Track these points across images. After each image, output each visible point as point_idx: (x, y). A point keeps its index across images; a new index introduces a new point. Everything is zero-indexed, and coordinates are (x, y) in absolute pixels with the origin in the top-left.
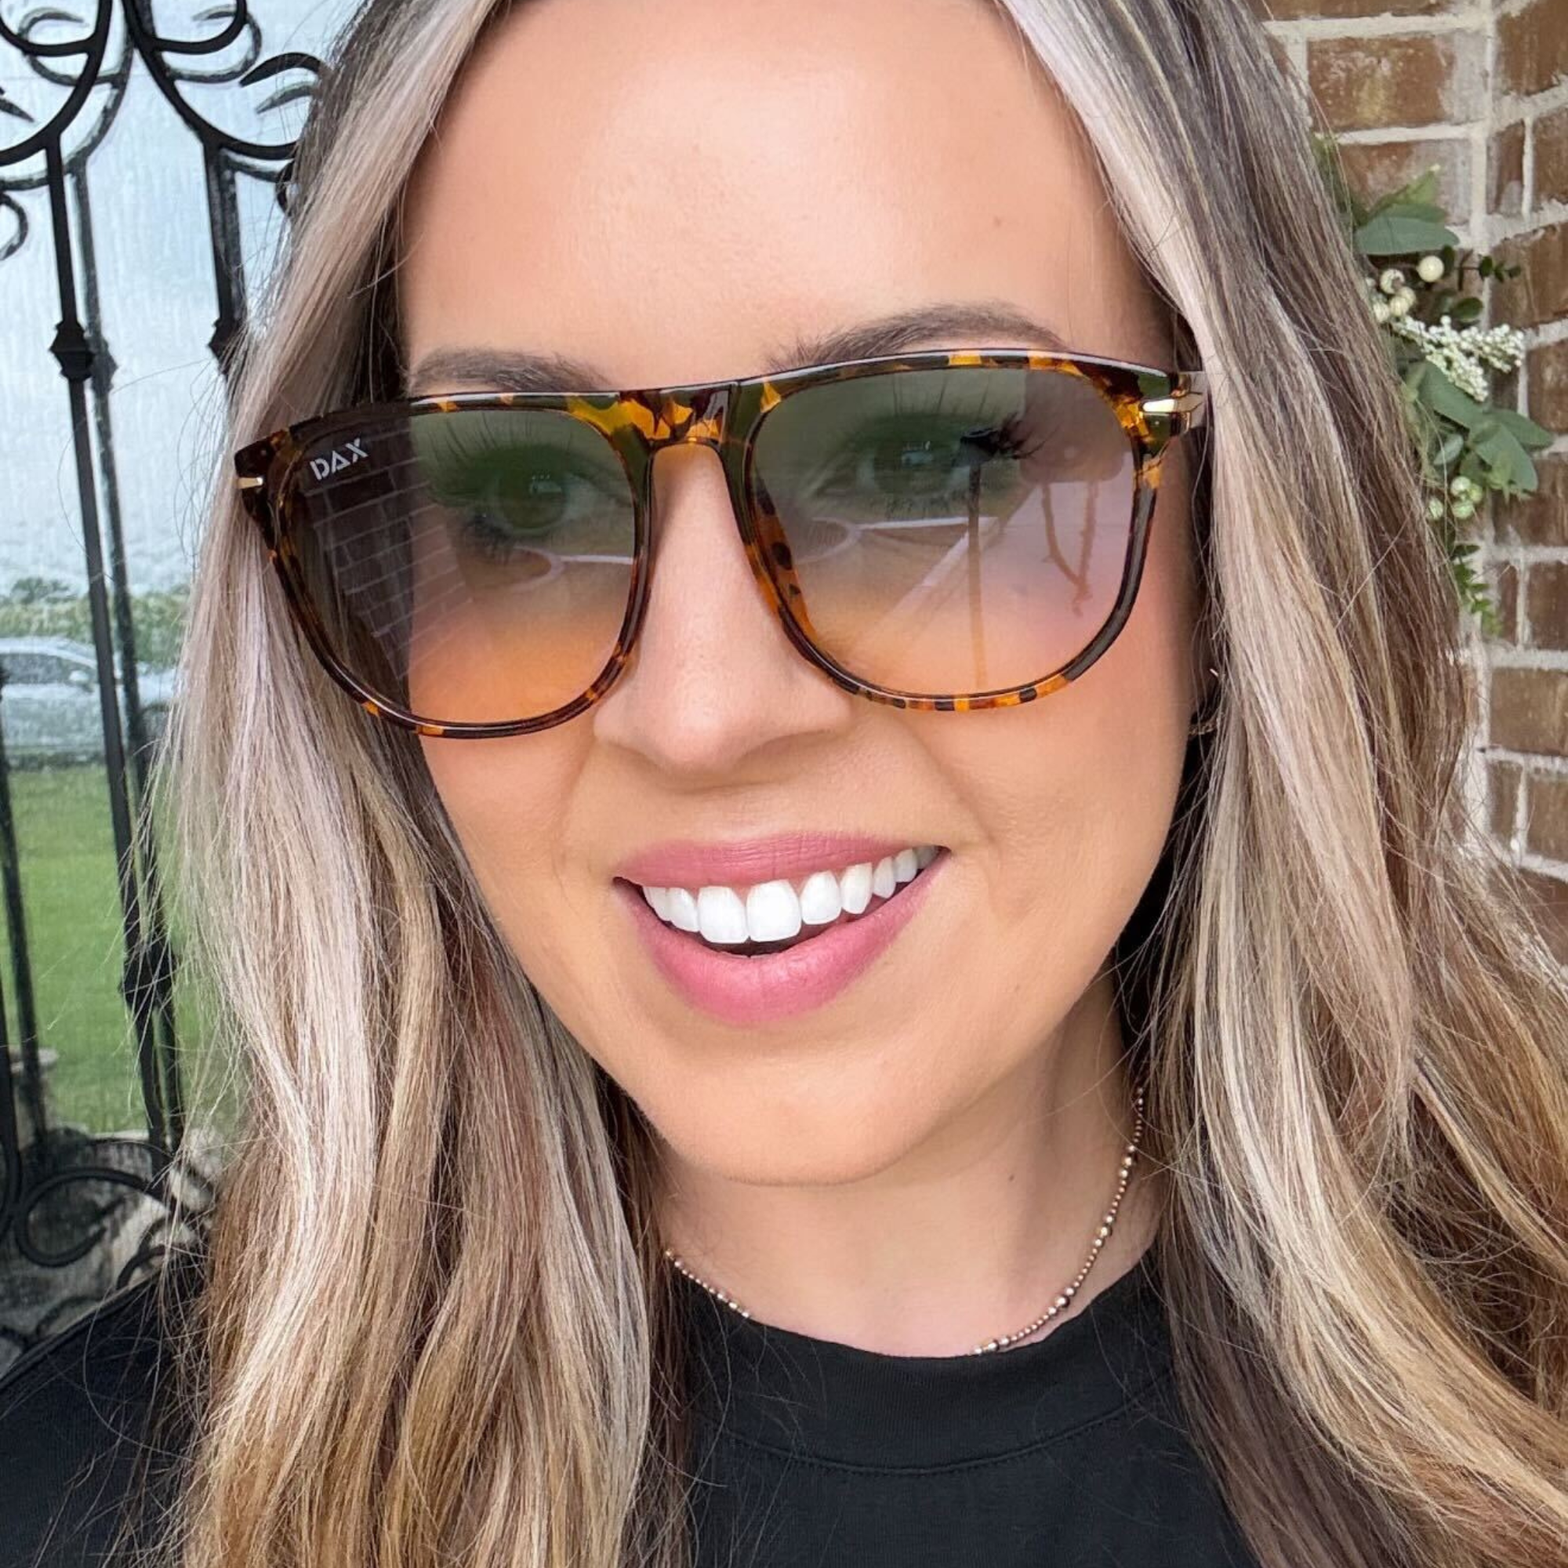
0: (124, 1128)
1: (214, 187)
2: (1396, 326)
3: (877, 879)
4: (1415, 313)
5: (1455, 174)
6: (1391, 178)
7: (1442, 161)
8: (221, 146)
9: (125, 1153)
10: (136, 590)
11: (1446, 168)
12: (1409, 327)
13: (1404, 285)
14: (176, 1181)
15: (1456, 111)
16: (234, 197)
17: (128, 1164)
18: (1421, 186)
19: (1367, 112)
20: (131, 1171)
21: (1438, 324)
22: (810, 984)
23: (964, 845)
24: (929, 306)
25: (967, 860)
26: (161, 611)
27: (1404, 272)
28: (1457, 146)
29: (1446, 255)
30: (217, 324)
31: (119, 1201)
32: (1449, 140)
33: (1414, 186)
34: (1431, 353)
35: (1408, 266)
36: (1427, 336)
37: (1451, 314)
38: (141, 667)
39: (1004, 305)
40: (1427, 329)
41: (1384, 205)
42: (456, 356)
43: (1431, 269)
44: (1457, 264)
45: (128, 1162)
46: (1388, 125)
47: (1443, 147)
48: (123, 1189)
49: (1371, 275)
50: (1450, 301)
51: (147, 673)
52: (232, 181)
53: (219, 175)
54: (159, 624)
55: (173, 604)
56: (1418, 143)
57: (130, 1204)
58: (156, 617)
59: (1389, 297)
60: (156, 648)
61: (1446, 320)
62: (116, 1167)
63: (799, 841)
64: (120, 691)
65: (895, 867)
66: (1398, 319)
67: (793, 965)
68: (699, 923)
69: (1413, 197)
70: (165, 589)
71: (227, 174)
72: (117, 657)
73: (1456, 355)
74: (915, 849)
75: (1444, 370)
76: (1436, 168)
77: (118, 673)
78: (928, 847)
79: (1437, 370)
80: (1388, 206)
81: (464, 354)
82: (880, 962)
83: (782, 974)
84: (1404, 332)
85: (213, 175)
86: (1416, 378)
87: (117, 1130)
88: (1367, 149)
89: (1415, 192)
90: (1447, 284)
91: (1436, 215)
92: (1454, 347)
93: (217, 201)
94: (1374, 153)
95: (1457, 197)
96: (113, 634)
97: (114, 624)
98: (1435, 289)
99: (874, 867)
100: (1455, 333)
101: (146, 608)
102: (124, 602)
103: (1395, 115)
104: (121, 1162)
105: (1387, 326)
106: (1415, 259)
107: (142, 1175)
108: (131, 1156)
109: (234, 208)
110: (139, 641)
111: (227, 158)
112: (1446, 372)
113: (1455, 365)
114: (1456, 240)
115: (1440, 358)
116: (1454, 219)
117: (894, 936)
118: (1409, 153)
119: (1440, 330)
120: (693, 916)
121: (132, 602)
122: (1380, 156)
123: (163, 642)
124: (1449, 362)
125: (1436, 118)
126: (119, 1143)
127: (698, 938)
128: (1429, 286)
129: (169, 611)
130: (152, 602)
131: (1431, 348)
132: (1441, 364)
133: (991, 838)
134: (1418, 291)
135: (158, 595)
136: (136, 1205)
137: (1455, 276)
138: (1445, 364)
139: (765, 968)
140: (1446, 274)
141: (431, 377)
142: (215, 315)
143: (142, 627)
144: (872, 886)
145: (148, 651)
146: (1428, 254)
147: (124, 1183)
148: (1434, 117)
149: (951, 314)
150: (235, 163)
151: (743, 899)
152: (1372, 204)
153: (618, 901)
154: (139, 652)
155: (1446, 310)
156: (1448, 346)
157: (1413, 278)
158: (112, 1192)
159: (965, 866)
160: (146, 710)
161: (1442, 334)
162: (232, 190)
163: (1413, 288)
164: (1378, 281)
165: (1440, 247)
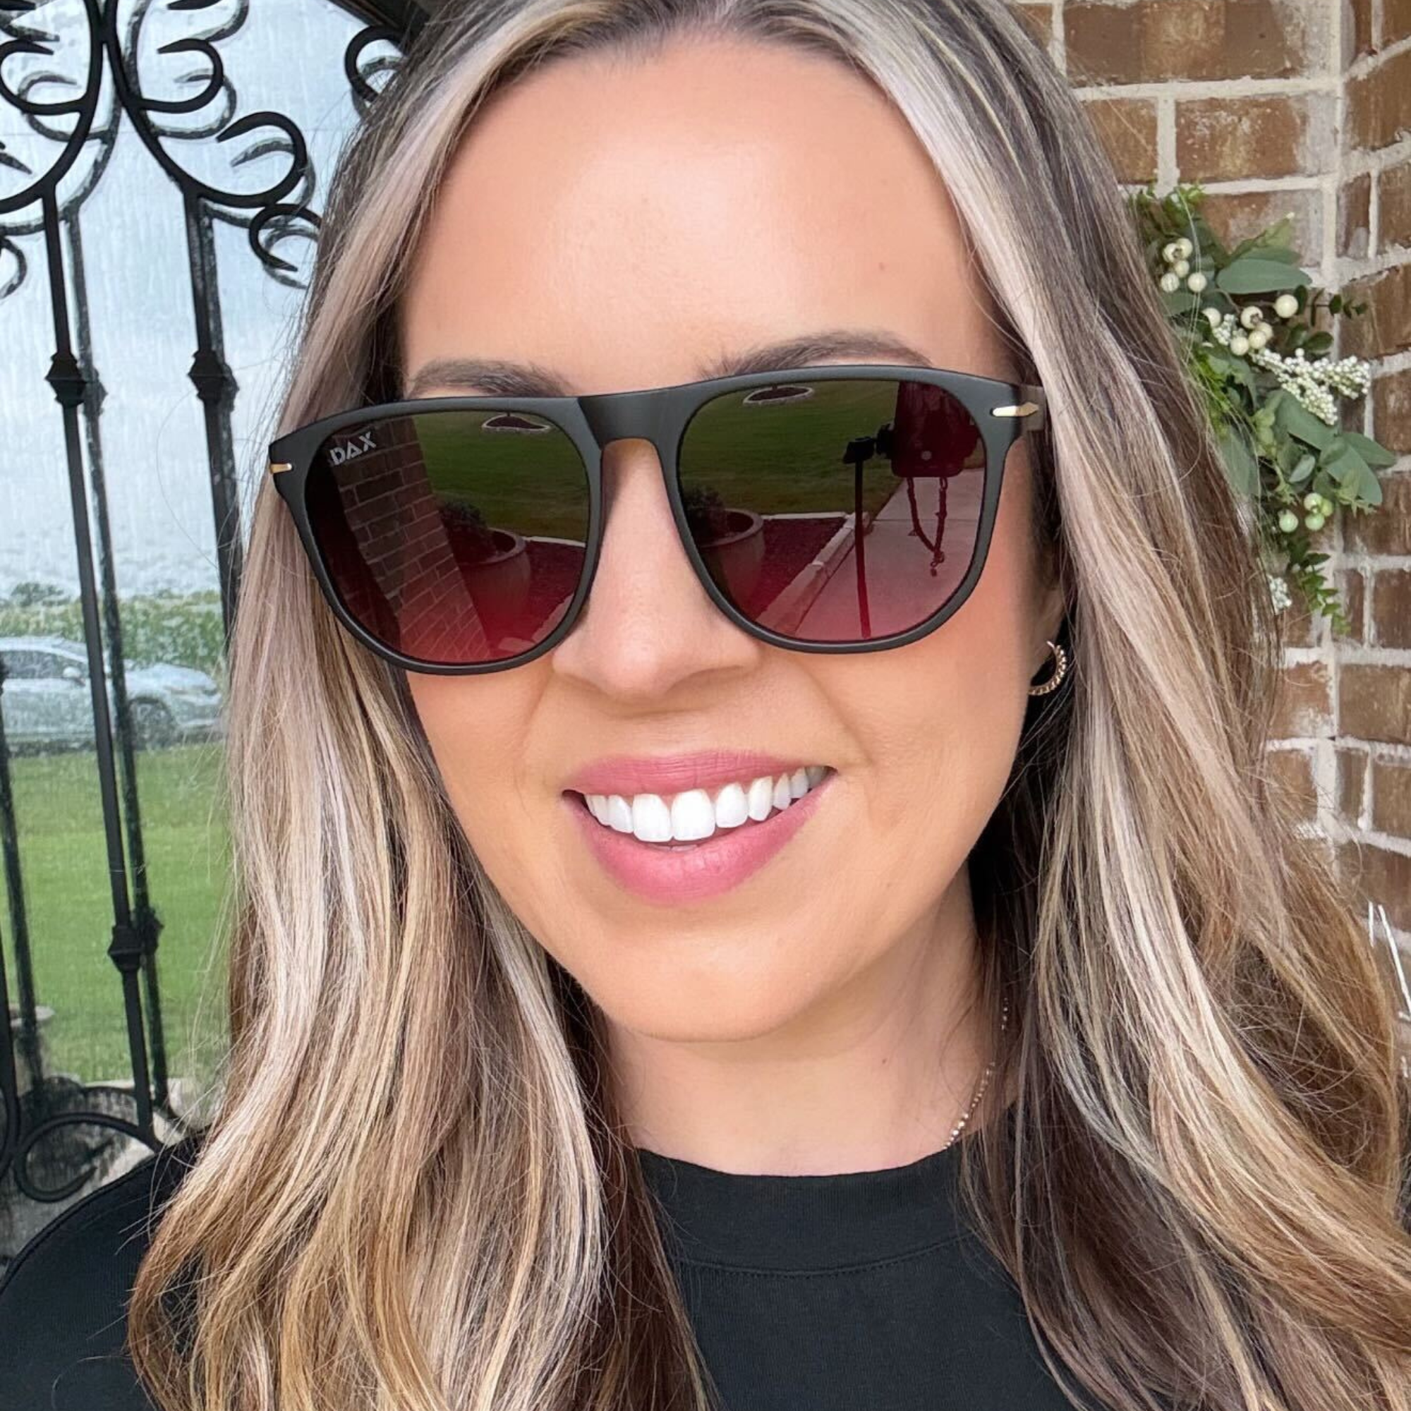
0: (113, 1078)
1: (194, 233)
2: (1255, 357)
3: (777, 794)
4: (1272, 345)
5: (1308, 221)
6: (1250, 225)
7: (1296, 209)
8: (200, 196)
9: (113, 1099)
10: (123, 594)
11: (1300, 216)
12: (1266, 359)
13: (1263, 320)
14: (159, 1125)
15: (1309, 164)
16: (211, 242)
17: (116, 1109)
18: (1276, 233)
19: (1227, 165)
20: (119, 1116)
21: (1293, 356)
22: (722, 870)
23: (849, 765)
24: (828, 332)
25: (851, 779)
26: (146, 613)
27: (1261, 308)
28: (1308, 196)
29: (1300, 294)
30: (196, 355)
31: (110, 1143)
32: (1302, 190)
33: (1271, 232)
34: (1287, 382)
35: (1267, 304)
36: (1284, 367)
37: (1304, 346)
38: (128, 664)
39: (886, 333)
40: (1283, 360)
41: (1245, 249)
42: (449, 365)
43: (1286, 306)
44: (1309, 301)
45: (116, 1108)
46: (1247, 177)
47: (1298, 197)
48: (112, 1131)
49: (1233, 312)
50: (1304, 335)
51: (133, 669)
52: (210, 227)
53: (198, 220)
54: (144, 624)
55: (157, 607)
56: (1275, 193)
57: (117, 1145)
58: (141, 618)
59: (1248, 332)
60: (141, 646)
61: (1300, 352)
62: (105, 1112)
63: (715, 758)
64: (109, 684)
65: (791, 785)
66: (1257, 351)
67: (708, 856)
68: (633, 824)
69: (1270, 242)
70: (149, 593)
71: (206, 220)
72: (106, 655)
73: (1309, 383)
74: (807, 768)
75: (1298, 397)
76: (1291, 215)
77: (107, 669)
78: (819, 767)
79: (1293, 397)
80: (1248, 250)
81: (455, 363)
82: (778, 857)
83: (701, 864)
84: (1262, 363)
85: (192, 221)
86: (1273, 403)
87: (106, 1079)
88: (1229, 198)
89: (1273, 237)
90: (1300, 320)
91: (1291, 258)
92: (1306, 376)
93: (197, 244)
94: (1236, 202)
95: (1310, 242)
96: (103, 633)
97: (103, 624)
98: (1290, 324)
99: (775, 782)
100: (1308, 364)
101: (132, 611)
102: (112, 606)
103: (1255, 168)
104: (109, 1107)
105: (1246, 358)
106: (1272, 297)
107: (128, 1119)
108: (118, 1103)
109: (212, 251)
110: (126, 640)
111: (205, 206)
112: (1301, 400)
113: (1308, 392)
114: (1310, 281)
115: (1295, 386)
116: (1306, 261)
117: (790, 838)
118: (1267, 202)
119: (1295, 361)
120: (628, 820)
121: (120, 606)
122: (1241, 205)
123: (148, 641)
124: (1303, 390)
125: (1292, 171)
126: (107, 1091)
127: (631, 836)
128: (1285, 321)
129: (153, 612)
130: (138, 605)
131: (1287, 377)
132: (1296, 392)
133: (870, 760)
134: (1275, 327)
135: (143, 599)
136: (123, 1146)
137: (1308, 312)
138: (1299, 391)
139: (686, 858)
140: (1299, 312)
141: (427, 382)
142: (195, 349)
143: (129, 627)
144: (773, 798)
145: (134, 648)
146: (1283, 293)
147: (112, 1126)
148: (1291, 170)
149: (845, 338)
150: (212, 210)
151: (669, 804)
152: (1234, 248)
153: (566, 810)
154: (126, 649)
155: (1300, 342)
156: (1301, 375)
157: (1270, 315)
158: (102, 1134)
159: (848, 783)
160: (131, 702)
161: (1297, 365)
162: (209, 234)
163: (1271, 324)
164: (1239, 317)
165: (1294, 287)
